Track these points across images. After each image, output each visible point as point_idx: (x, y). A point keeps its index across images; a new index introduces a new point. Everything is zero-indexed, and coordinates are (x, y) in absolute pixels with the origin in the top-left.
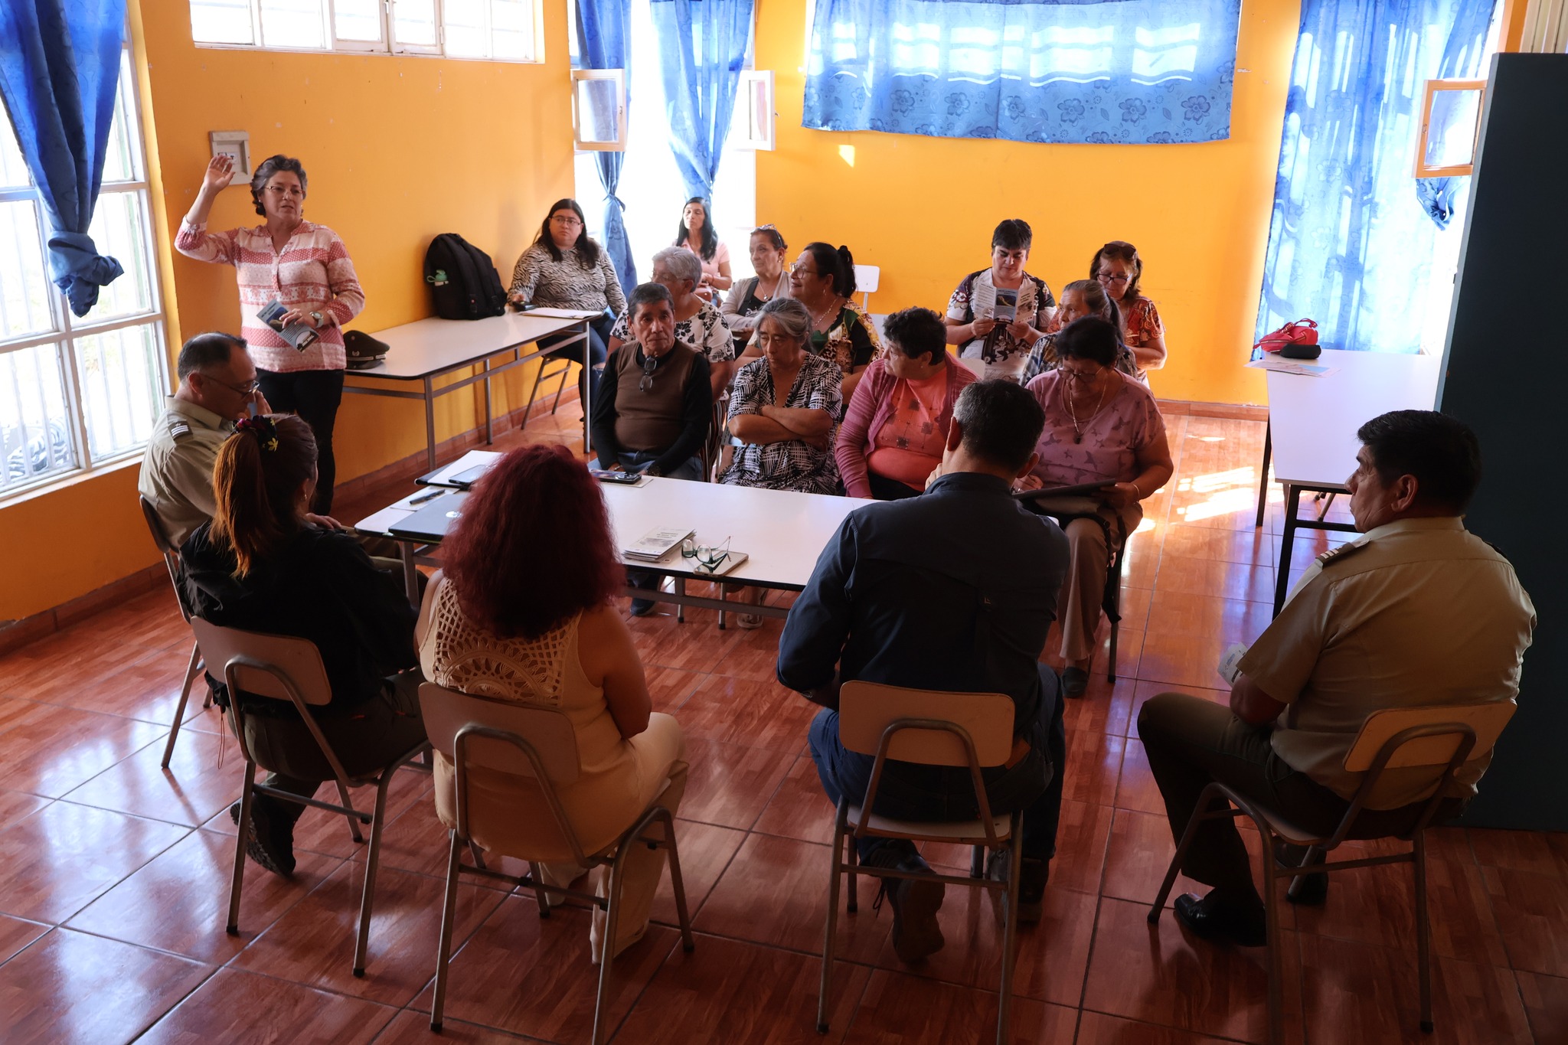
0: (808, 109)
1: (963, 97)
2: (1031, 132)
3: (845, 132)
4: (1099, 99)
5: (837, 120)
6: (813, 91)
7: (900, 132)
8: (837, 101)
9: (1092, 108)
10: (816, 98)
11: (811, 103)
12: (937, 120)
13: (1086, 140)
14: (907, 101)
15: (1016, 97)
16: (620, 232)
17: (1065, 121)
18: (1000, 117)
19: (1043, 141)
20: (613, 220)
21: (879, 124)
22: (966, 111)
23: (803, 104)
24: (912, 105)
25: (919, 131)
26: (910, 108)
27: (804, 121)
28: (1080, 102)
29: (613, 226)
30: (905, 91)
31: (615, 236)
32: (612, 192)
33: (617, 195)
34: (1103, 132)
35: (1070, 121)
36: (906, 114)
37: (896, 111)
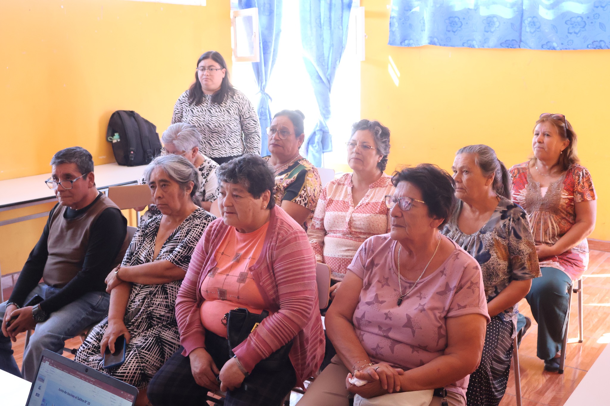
0: (392, 33)
1: (495, 19)
2: (545, 43)
3: (416, 48)
4: (597, 15)
5: (410, 39)
6: (395, 20)
7: (452, 46)
8: (411, 26)
9: (592, 23)
10: (396, 25)
11: (394, 29)
12: (478, 37)
13: (588, 47)
14: (457, 24)
15: (534, 17)
16: (266, 115)
17: (571, 33)
18: (523, 33)
19: (554, 49)
20: (262, 107)
21: (436, 40)
22: (497, 29)
23: (389, 30)
24: (460, 27)
25: (465, 45)
26: (459, 29)
27: (390, 41)
28: (582, 18)
29: (262, 111)
30: (456, 17)
31: (263, 118)
32: (263, 90)
33: (266, 91)
34: (601, 41)
35: (575, 33)
36: (456, 33)
37: (449, 31)
